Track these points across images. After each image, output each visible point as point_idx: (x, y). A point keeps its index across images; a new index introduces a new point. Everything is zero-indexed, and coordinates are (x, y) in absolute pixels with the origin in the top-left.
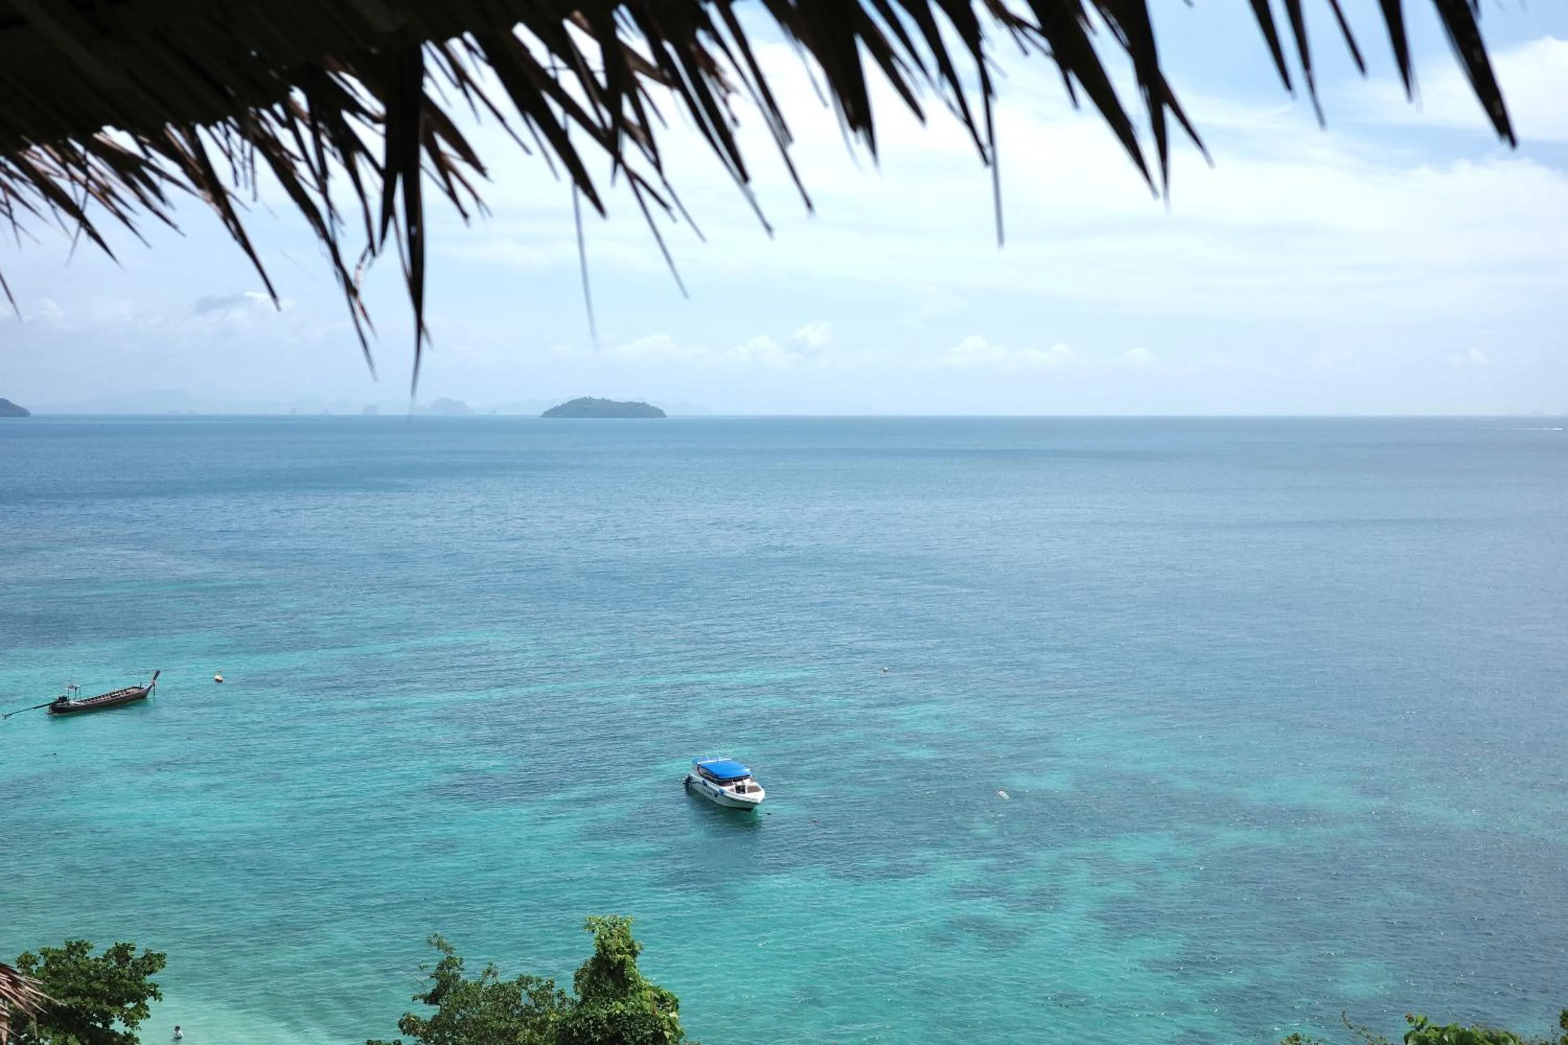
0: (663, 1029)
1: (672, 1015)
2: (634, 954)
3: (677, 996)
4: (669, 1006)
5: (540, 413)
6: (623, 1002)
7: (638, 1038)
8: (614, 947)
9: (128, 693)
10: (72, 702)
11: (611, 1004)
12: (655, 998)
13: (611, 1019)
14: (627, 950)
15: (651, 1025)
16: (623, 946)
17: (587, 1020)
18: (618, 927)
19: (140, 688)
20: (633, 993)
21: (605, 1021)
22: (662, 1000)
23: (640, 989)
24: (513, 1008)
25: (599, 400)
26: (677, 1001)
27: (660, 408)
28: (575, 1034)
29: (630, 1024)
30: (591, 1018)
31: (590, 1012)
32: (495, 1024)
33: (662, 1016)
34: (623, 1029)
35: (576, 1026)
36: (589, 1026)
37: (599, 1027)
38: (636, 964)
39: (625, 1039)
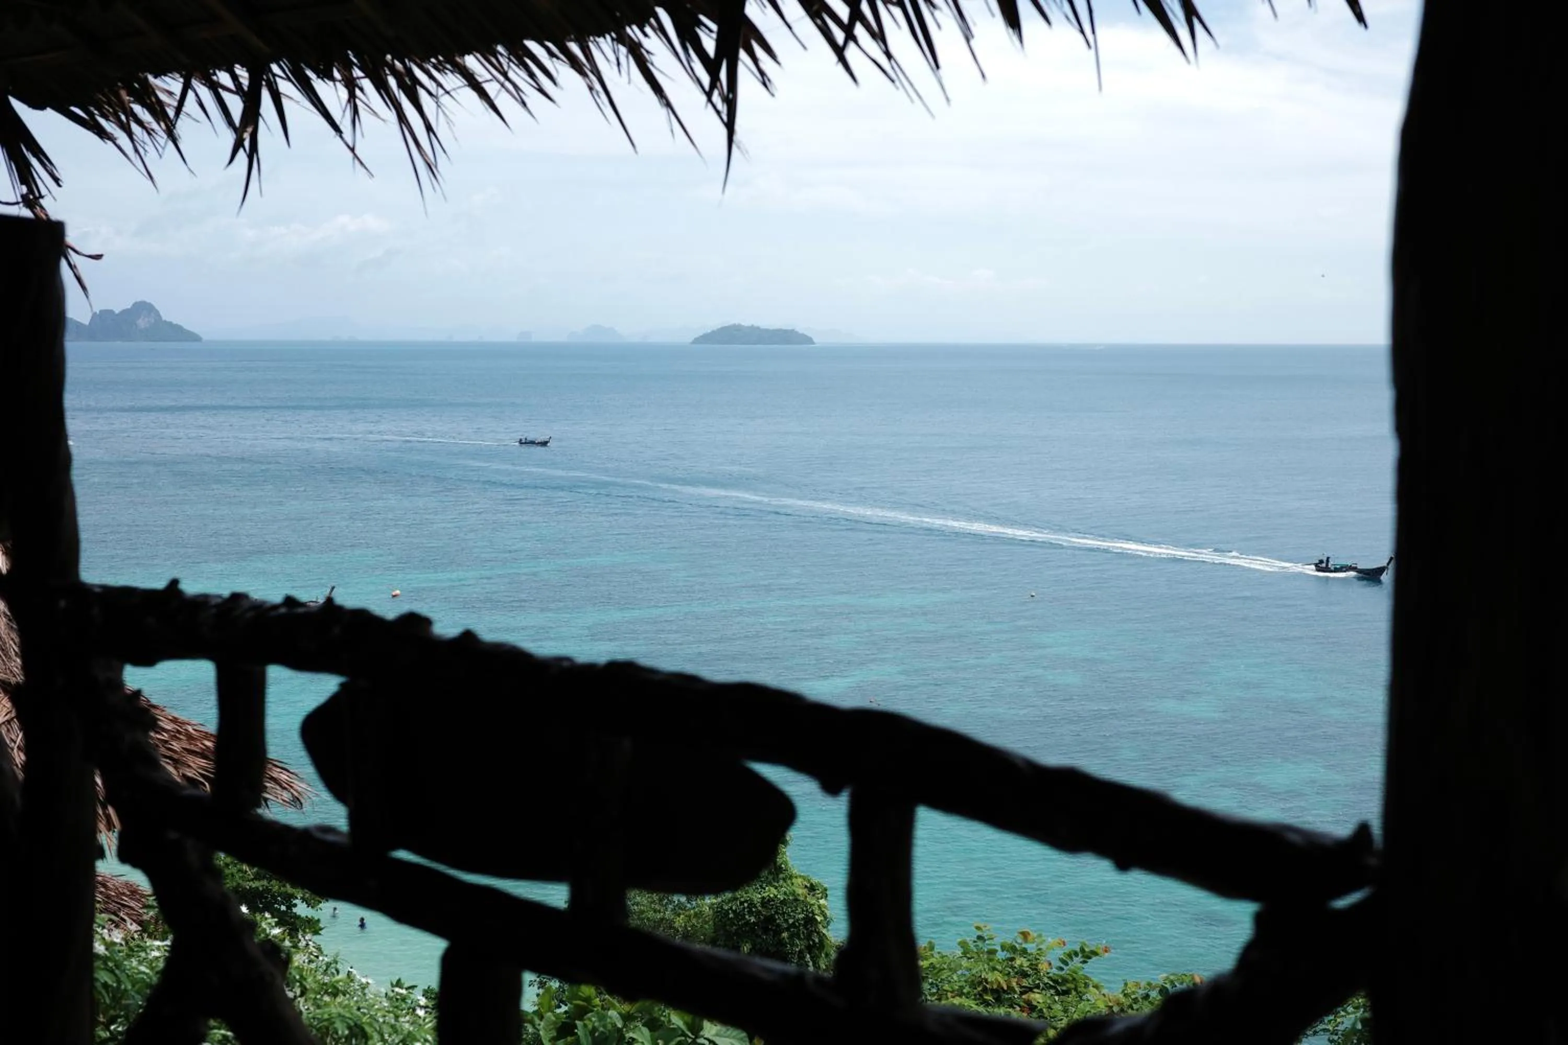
0: (814, 914)
1: (822, 902)
2: (787, 843)
3: (825, 886)
4: (819, 894)
5: (691, 340)
6: (776, 888)
7: (791, 921)
11: (765, 889)
12: (806, 887)
13: (765, 902)
15: (803, 911)
17: (742, 903)
19: (316, 602)
20: (784, 879)
21: (759, 904)
22: (812, 888)
23: (791, 877)
24: (667, 903)
25: (748, 327)
26: (826, 890)
27: (809, 335)
28: (731, 916)
29: (783, 909)
30: (746, 901)
31: (745, 895)
32: (651, 914)
33: (813, 902)
34: (776, 913)
35: (731, 908)
36: (744, 908)
37: (754, 910)
39: (778, 921)
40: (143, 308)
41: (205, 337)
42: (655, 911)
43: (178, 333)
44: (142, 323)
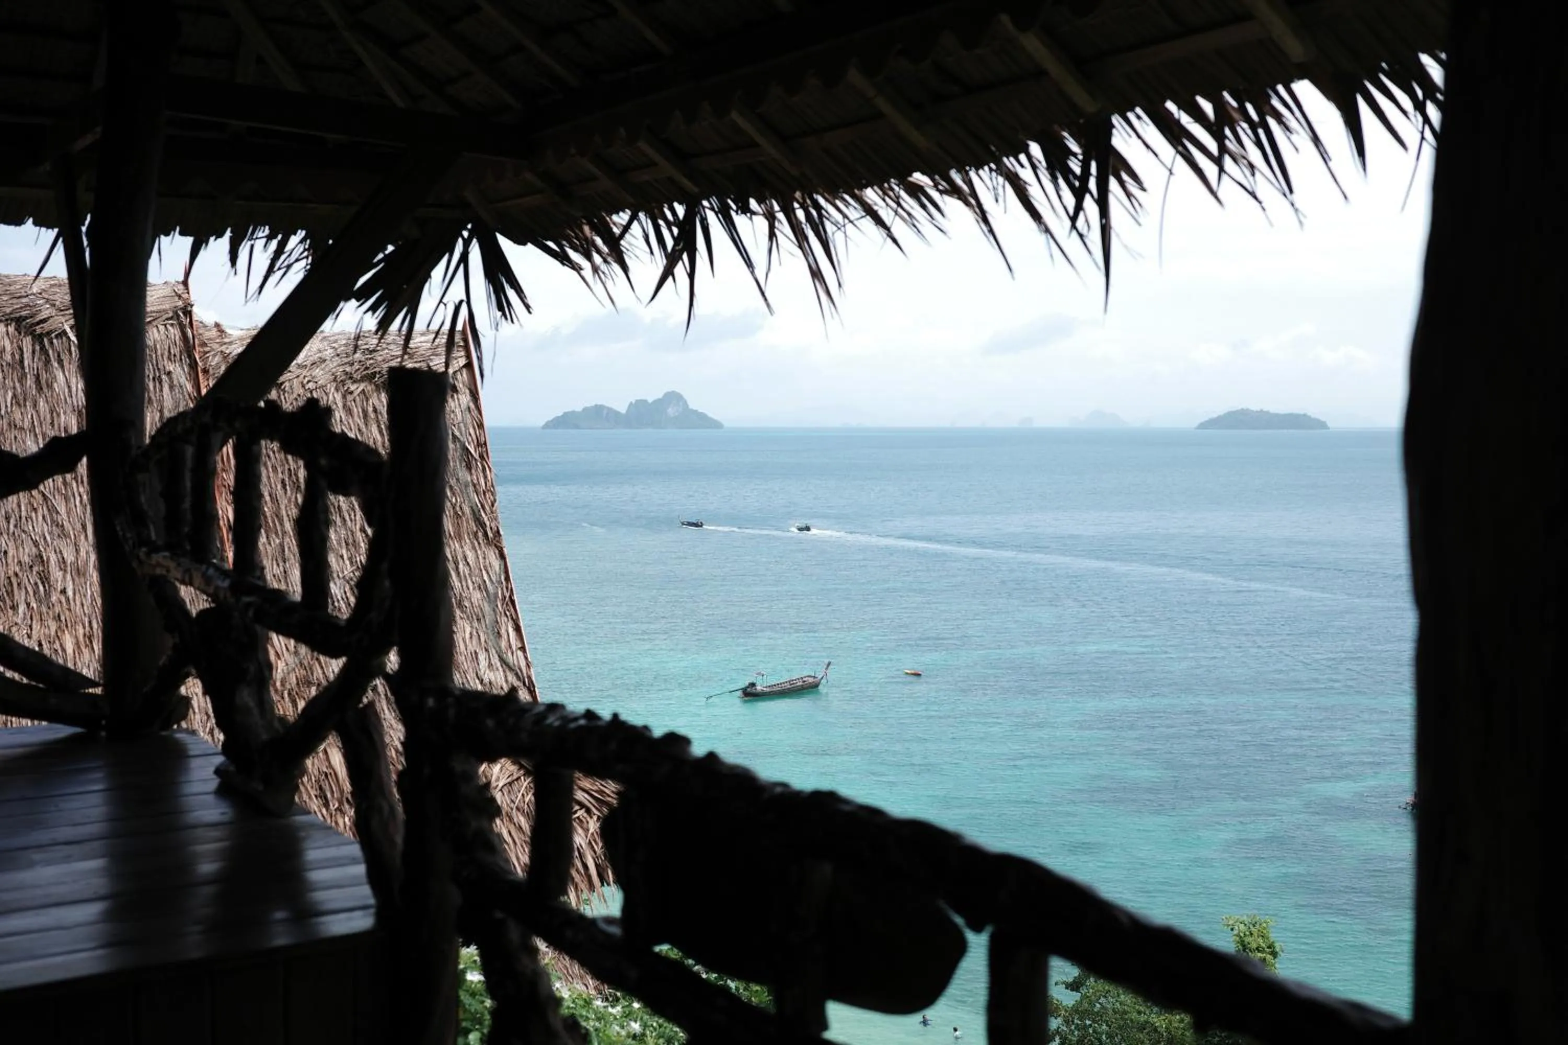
2: (1274, 954)
5: (1196, 425)
8: (1254, 946)
9: (804, 682)
10: (759, 688)
14: (1268, 950)
16: (1264, 946)
18: (1257, 926)
19: (814, 677)
25: (1257, 412)
27: (1322, 419)
32: (1134, 1016)
38: (1277, 965)
40: (673, 397)
41: (726, 424)
42: (1139, 1013)
43: (703, 421)
44: (671, 411)
